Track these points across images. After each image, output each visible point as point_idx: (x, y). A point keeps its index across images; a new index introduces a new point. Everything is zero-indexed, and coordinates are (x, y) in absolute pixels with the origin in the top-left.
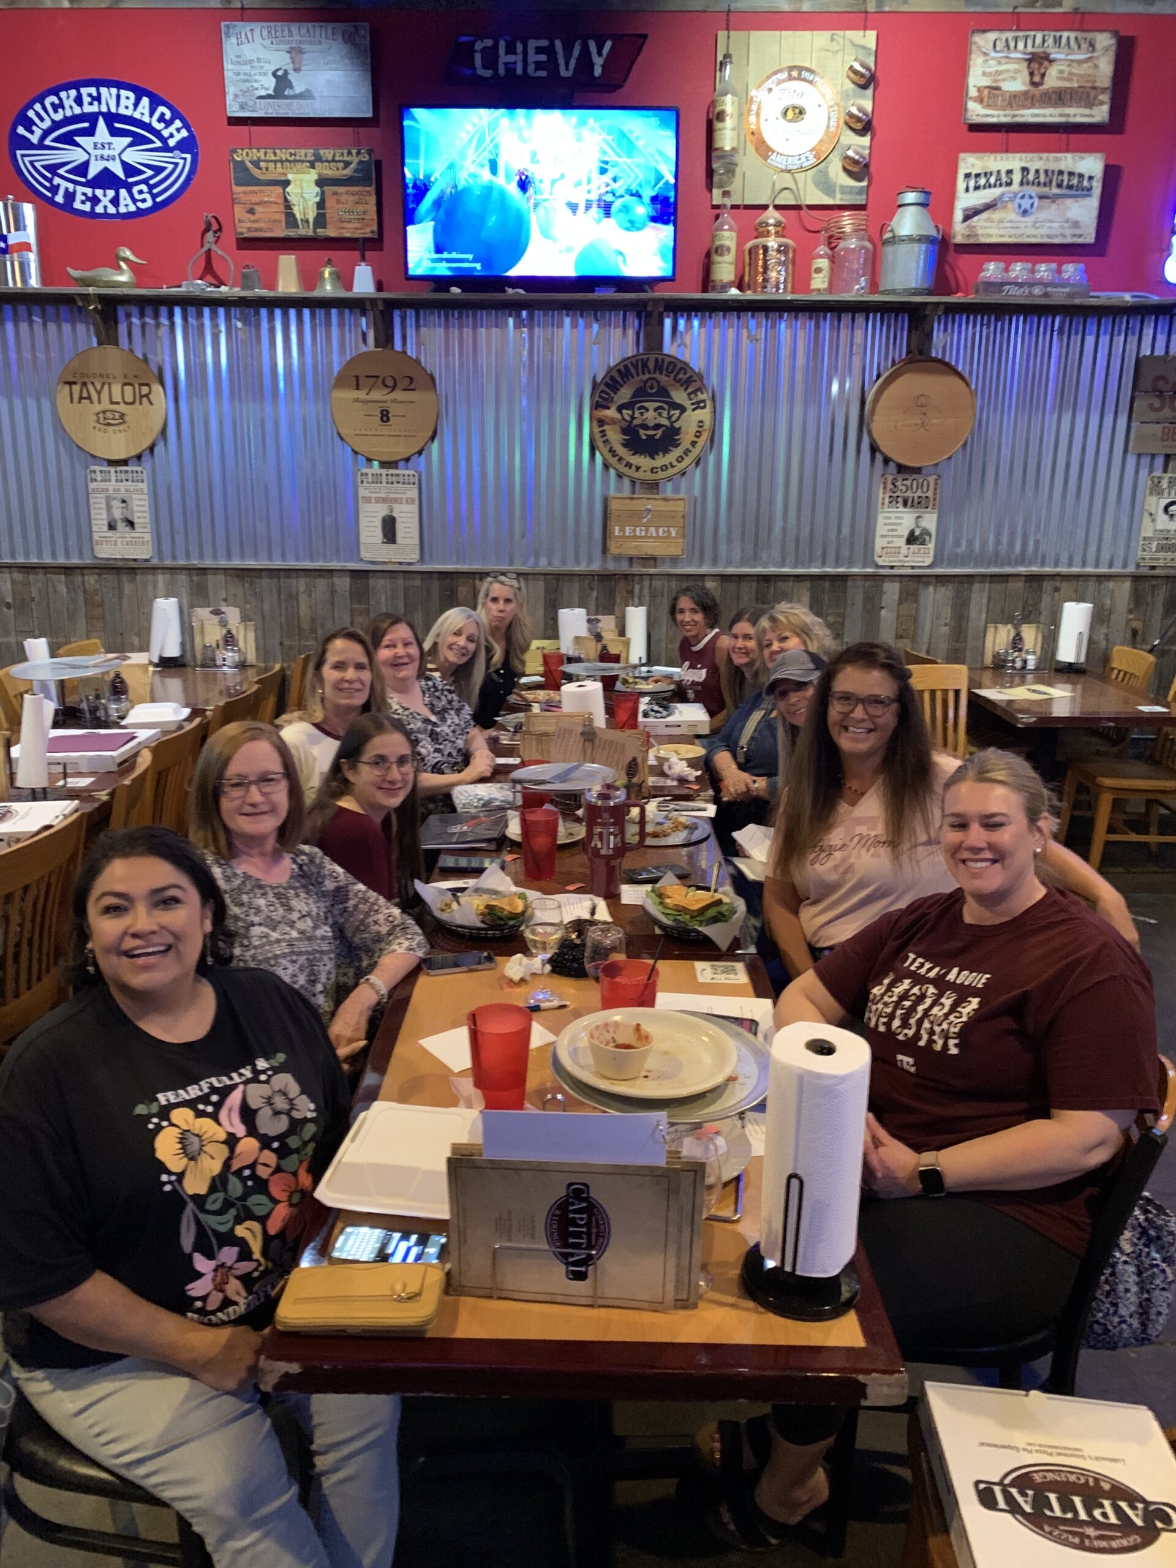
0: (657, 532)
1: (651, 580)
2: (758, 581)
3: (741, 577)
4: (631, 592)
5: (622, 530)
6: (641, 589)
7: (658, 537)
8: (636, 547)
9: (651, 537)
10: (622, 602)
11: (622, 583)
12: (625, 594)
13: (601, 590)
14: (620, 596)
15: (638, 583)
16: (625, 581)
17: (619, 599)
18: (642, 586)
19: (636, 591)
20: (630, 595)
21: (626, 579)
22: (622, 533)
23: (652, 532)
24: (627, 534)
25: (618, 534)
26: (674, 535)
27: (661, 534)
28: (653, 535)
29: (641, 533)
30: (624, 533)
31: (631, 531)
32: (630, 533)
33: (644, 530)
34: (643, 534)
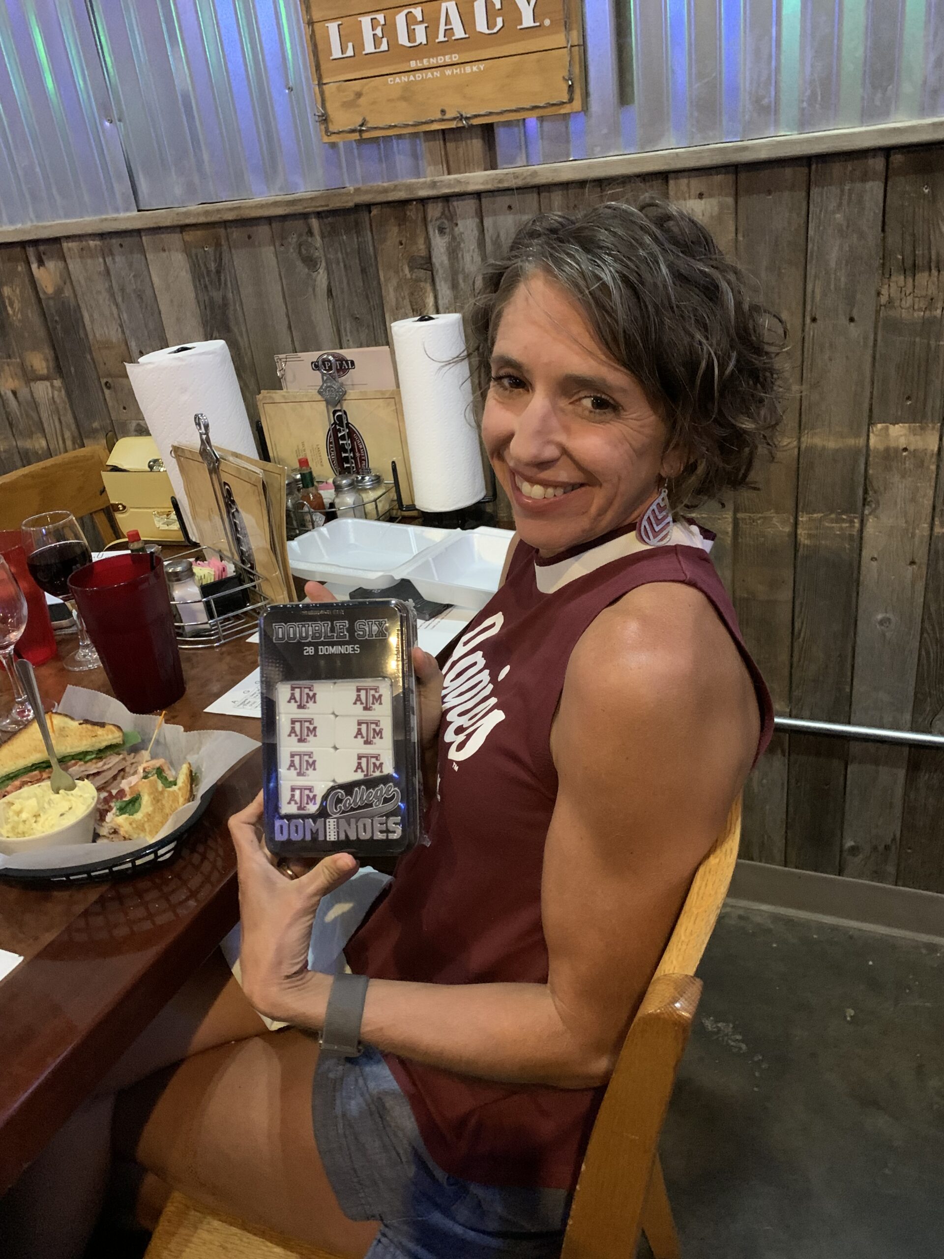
1: (480, 215)
7: (473, 39)
8: (407, 95)
10: (404, 298)
11: (393, 232)
12: (407, 270)
13: (338, 263)
14: (394, 282)
15: (442, 231)
16: (399, 225)
17: (391, 290)
18: (454, 238)
19: (440, 257)
20: (422, 273)
21: (402, 221)
22: (350, 45)
23: (448, 21)
24: (369, 48)
25: (337, 53)
26: (528, 21)
27: (481, 25)
28: (453, 35)
29: (411, 35)
30: (359, 46)
31: (379, 32)
32: (376, 41)
33: (422, 22)
34: (421, 37)
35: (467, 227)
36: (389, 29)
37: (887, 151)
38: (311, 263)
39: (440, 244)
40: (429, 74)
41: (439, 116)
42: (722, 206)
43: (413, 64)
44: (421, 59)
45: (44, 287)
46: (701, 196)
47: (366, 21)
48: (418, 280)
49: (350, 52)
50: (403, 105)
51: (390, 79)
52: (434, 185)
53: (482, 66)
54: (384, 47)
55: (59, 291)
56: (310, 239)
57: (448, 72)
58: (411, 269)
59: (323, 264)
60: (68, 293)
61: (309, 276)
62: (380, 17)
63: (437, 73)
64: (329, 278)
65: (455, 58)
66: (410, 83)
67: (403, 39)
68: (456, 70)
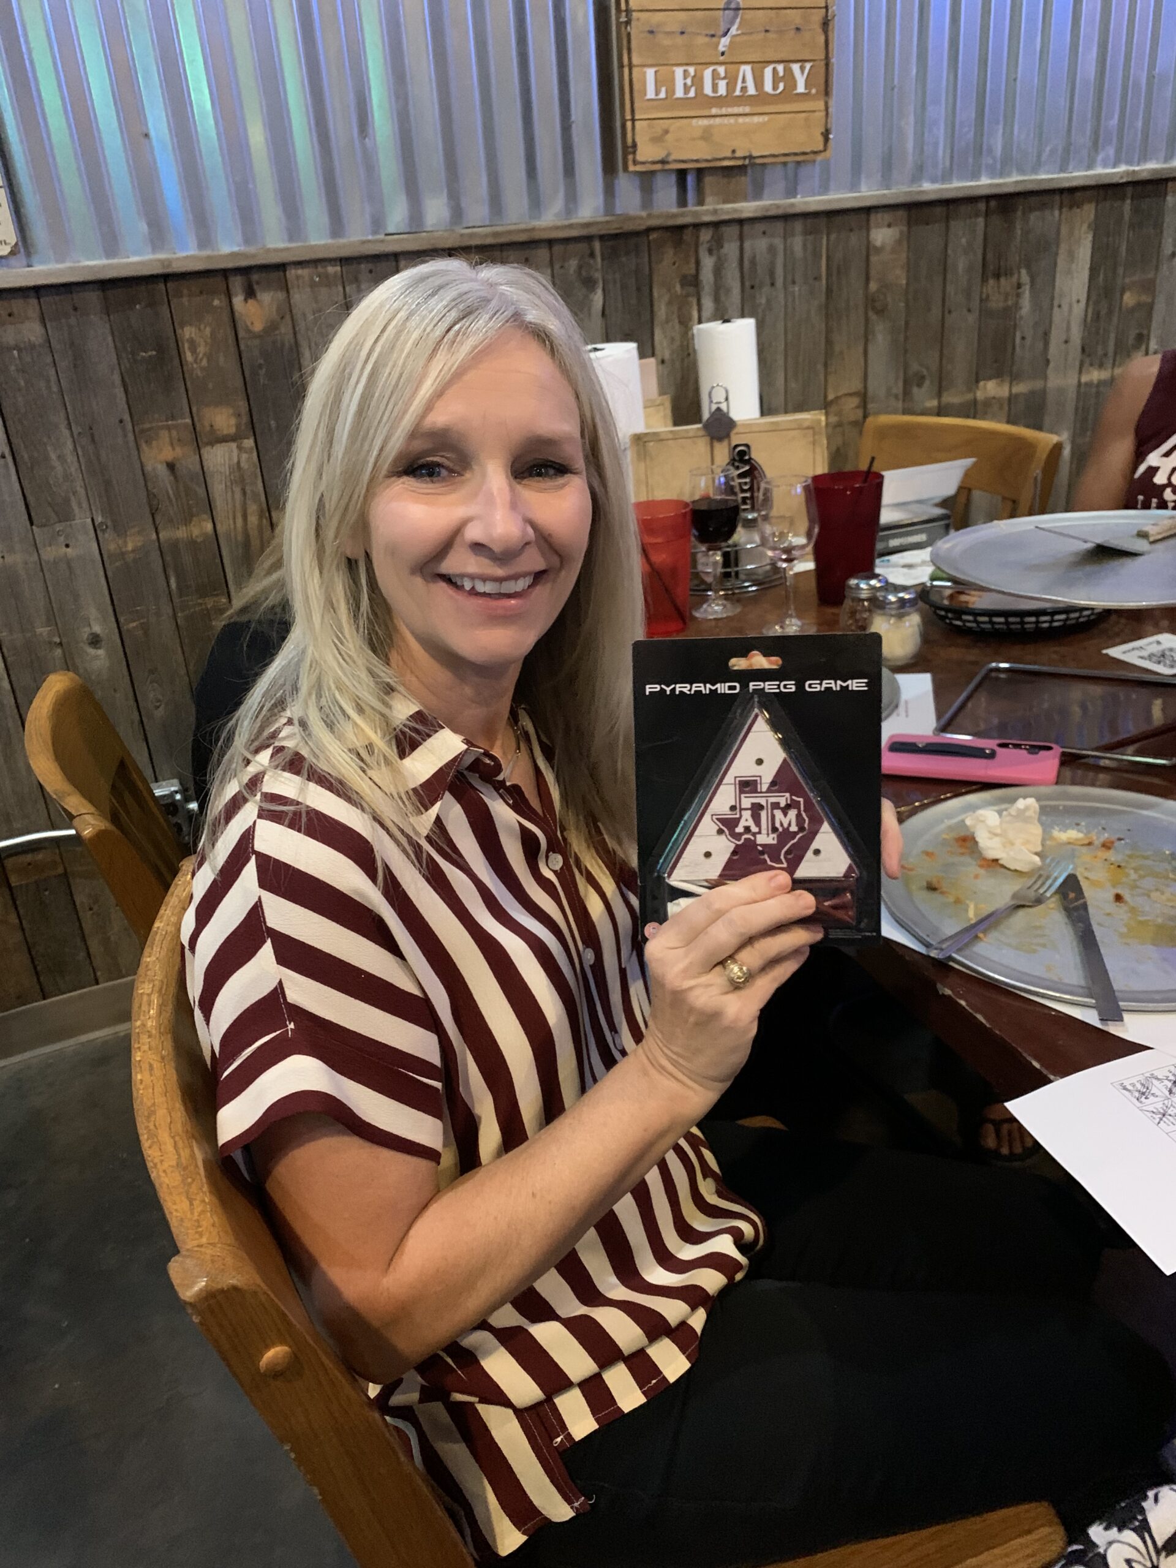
0: (759, 82)
1: (741, 239)
2: (987, 214)
3: (950, 205)
4: (693, 282)
5: (665, 81)
6: (718, 271)
7: (761, 98)
8: (707, 135)
9: (744, 99)
10: (673, 313)
11: (669, 254)
12: (678, 288)
13: (615, 282)
14: (666, 298)
15: (710, 252)
16: (675, 248)
17: (663, 307)
18: (719, 258)
19: (707, 275)
20: (691, 289)
21: (678, 243)
22: (663, 89)
23: (744, 81)
24: (679, 93)
25: (651, 94)
26: (801, 88)
27: (768, 87)
28: (747, 91)
29: (715, 88)
30: (671, 91)
31: (689, 81)
32: (686, 89)
33: (724, 78)
34: (722, 90)
35: (731, 249)
36: (698, 81)
37: (988, 198)
38: (589, 283)
39: (708, 263)
40: (726, 120)
41: (729, 154)
42: (901, 233)
43: (714, 111)
44: (721, 107)
45: (249, 324)
46: (889, 226)
47: (679, 72)
48: (688, 295)
49: (662, 95)
50: (701, 143)
51: (694, 121)
52: (715, 212)
53: (766, 118)
54: (692, 94)
55: (272, 327)
56: (592, 262)
57: (741, 120)
58: (682, 285)
59: (601, 285)
60: (285, 329)
61: (586, 297)
62: (691, 70)
63: (732, 120)
64: (604, 299)
65: (747, 110)
66: (710, 127)
67: (708, 90)
68: (747, 119)
